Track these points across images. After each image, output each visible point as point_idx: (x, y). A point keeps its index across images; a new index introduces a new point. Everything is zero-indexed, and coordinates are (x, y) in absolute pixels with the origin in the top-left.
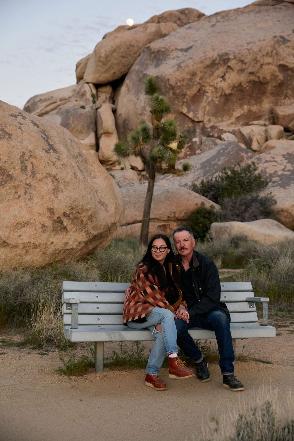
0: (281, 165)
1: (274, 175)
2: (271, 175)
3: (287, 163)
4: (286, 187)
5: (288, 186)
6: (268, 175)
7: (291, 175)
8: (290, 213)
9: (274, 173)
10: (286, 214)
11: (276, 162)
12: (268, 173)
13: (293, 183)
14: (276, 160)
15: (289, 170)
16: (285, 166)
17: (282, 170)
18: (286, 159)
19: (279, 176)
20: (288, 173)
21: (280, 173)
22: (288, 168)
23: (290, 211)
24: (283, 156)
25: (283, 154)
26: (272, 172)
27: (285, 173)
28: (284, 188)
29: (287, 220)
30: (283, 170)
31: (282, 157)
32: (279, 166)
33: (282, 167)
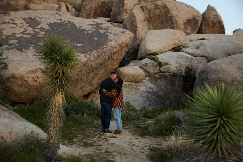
0: (21, 28)
1: (11, 38)
2: (7, 37)
3: (27, 27)
4: (24, 50)
5: (26, 49)
6: (4, 37)
7: (31, 38)
8: (26, 81)
9: (11, 36)
10: (20, 83)
11: (15, 24)
12: (4, 35)
13: (32, 47)
14: (15, 22)
15: (29, 34)
16: (26, 30)
17: (21, 33)
18: (27, 23)
19: (17, 39)
20: (28, 37)
21: (18, 36)
22: (28, 32)
23: (26, 79)
24: (25, 19)
25: (23, 18)
26: (10, 34)
27: (24, 36)
28: (22, 51)
29: (22, 89)
30: (23, 33)
31: (23, 20)
32: (19, 28)
33: (22, 30)
